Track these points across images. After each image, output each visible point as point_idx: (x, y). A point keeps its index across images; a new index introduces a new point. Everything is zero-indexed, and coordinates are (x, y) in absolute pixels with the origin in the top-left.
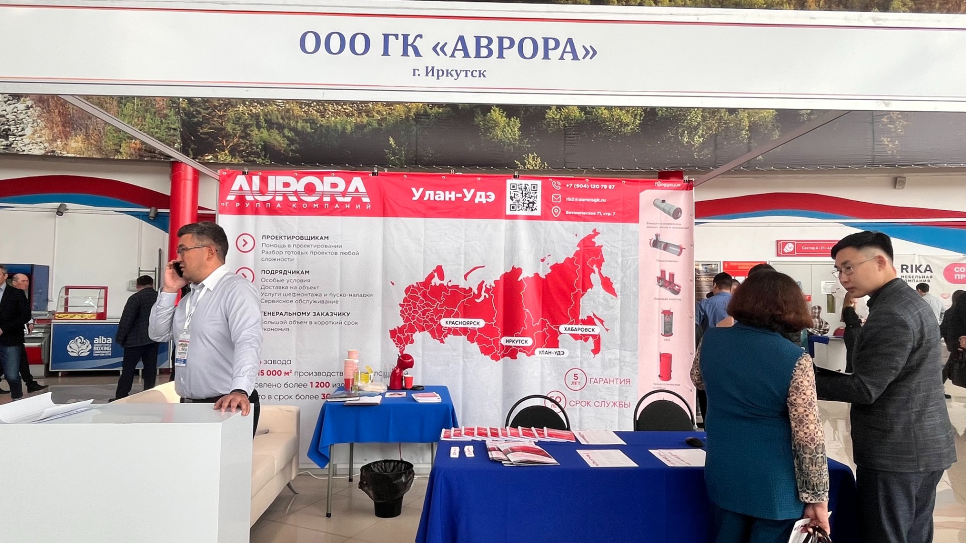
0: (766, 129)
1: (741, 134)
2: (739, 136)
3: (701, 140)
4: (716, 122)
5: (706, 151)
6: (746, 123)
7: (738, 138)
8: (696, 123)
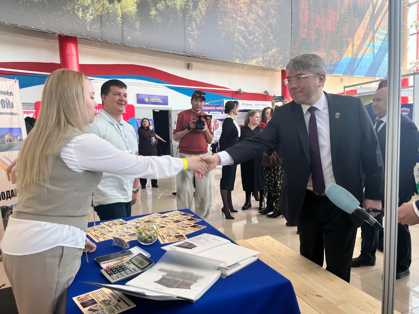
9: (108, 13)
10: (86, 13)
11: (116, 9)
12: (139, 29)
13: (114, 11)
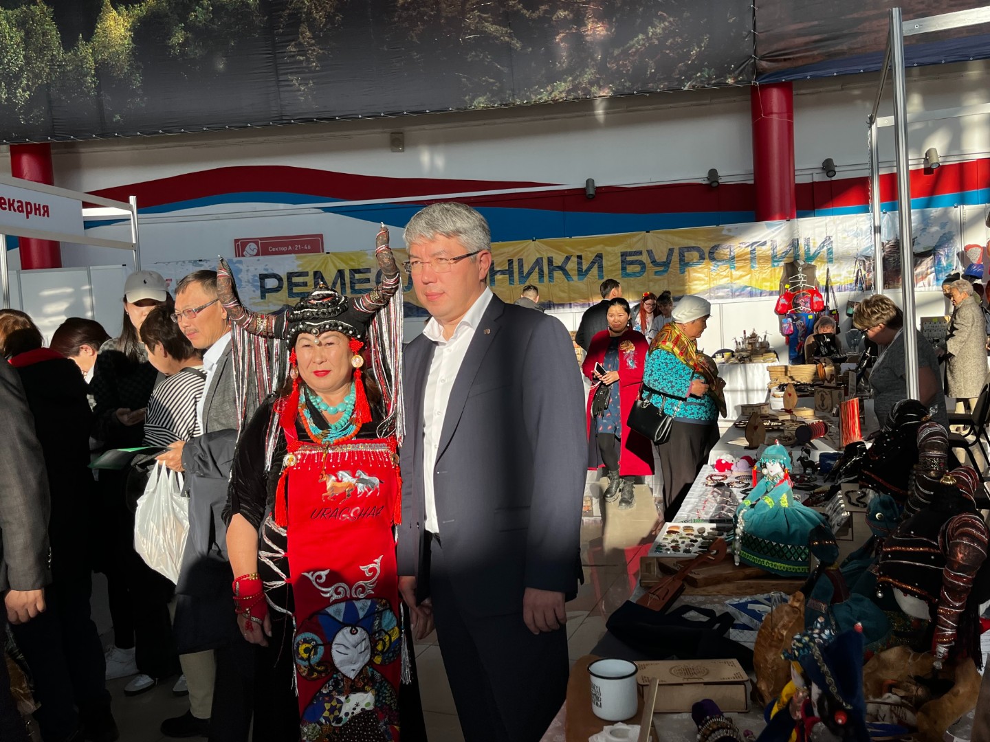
0: (121, 73)
1: (85, 81)
2: (82, 85)
3: (27, 94)
4: (46, 65)
5: (35, 112)
6: (91, 63)
7: (81, 89)
8: (17, 69)
9: (64, 73)
10: (16, 89)
11: (81, 61)
12: (140, 92)
13: (77, 66)
